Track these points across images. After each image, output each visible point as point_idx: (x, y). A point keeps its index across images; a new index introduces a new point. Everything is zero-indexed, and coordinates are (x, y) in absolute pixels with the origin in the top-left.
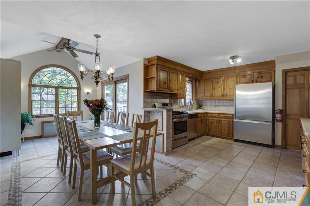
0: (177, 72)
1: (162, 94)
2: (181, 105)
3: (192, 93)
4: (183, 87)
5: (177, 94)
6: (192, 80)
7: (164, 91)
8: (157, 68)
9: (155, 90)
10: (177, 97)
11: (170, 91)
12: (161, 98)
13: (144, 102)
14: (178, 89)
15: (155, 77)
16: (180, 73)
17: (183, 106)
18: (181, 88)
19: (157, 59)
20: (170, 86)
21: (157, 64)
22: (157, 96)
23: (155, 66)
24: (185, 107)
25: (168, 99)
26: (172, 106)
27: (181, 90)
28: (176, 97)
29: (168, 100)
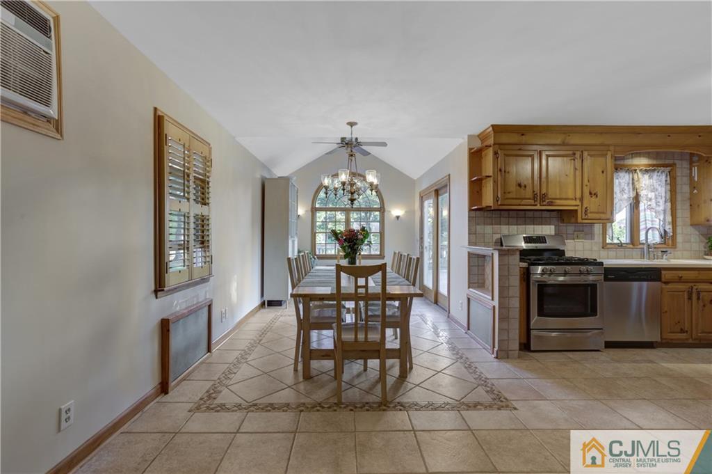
0: (571, 152)
1: (530, 214)
2: (608, 241)
3: (669, 204)
4: (600, 190)
5: (576, 210)
6: (667, 162)
7: (520, 205)
8: (496, 153)
9: (492, 205)
10: (577, 218)
11: (544, 203)
12: (525, 224)
13: (469, 234)
14: (578, 195)
15: (491, 174)
16: (585, 154)
17: (621, 245)
18: (590, 193)
19: (494, 132)
20: (544, 191)
21: (494, 144)
22: (511, 220)
23: (491, 148)
24: (631, 246)
25: (550, 224)
26: (564, 244)
27: (593, 198)
28: (573, 220)
29: (553, 227)
